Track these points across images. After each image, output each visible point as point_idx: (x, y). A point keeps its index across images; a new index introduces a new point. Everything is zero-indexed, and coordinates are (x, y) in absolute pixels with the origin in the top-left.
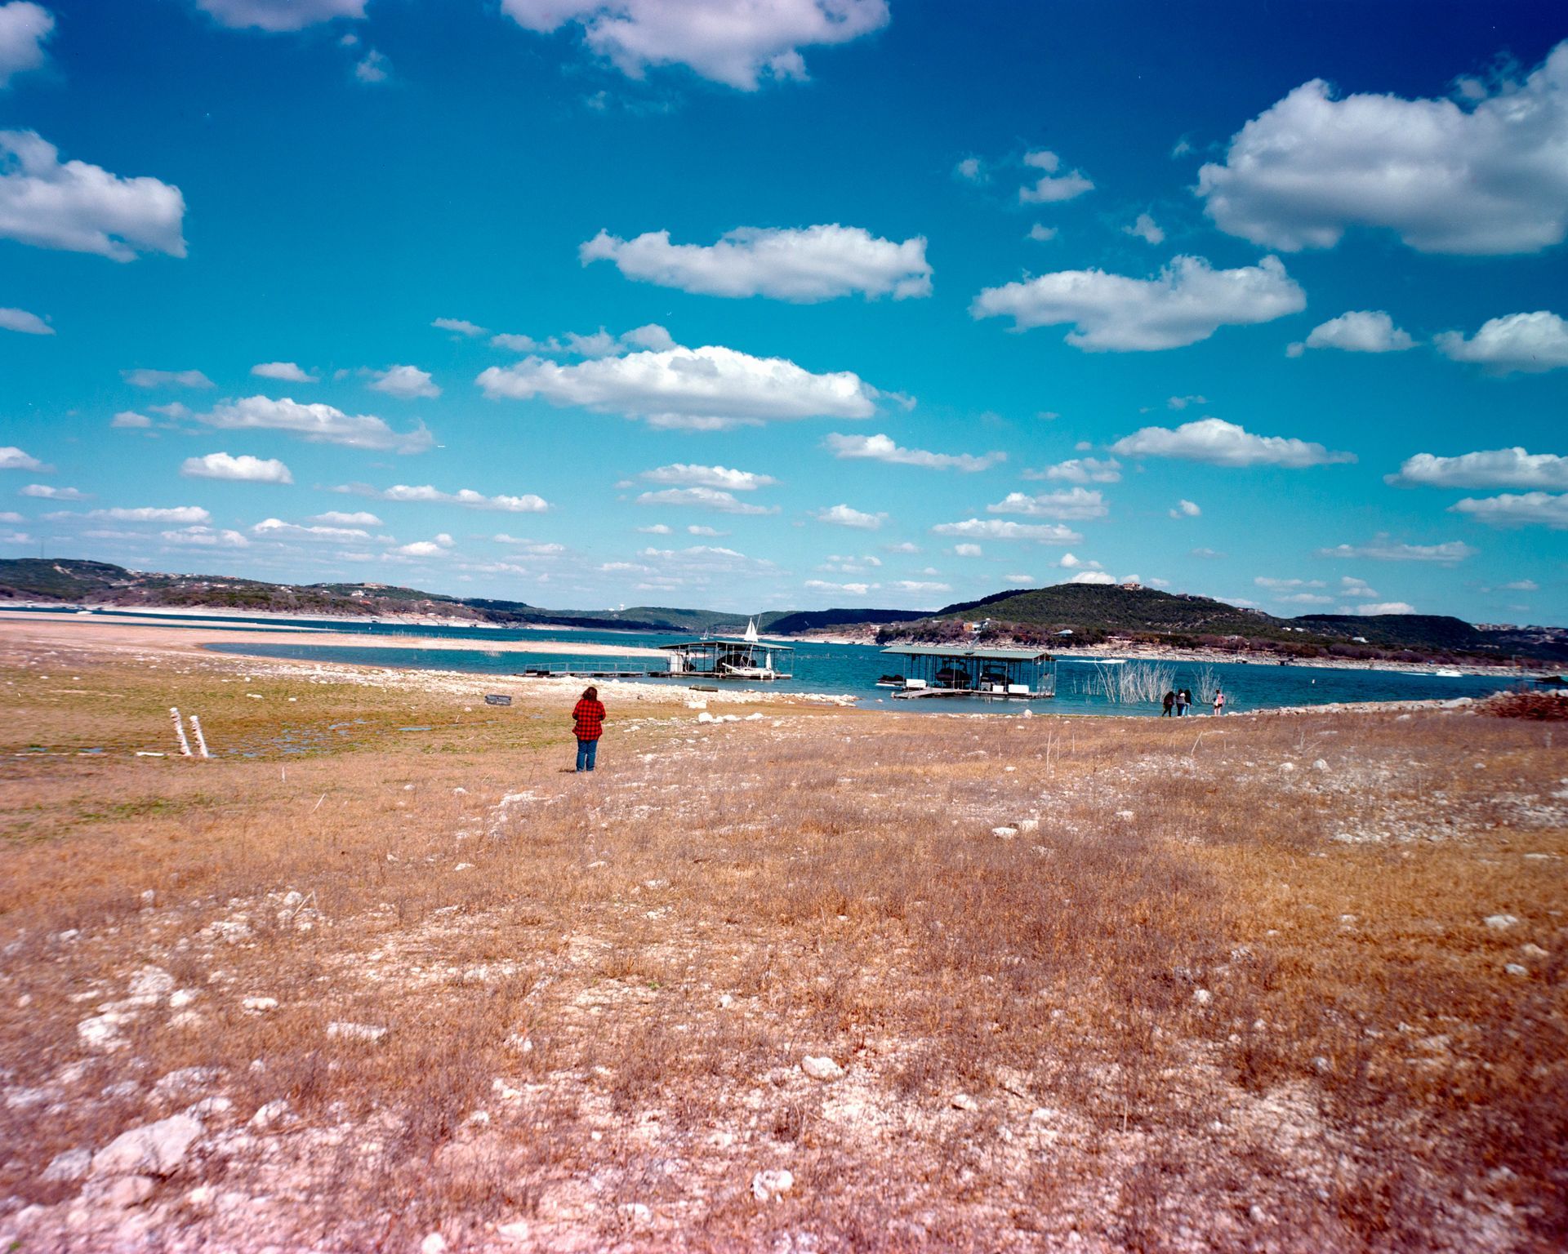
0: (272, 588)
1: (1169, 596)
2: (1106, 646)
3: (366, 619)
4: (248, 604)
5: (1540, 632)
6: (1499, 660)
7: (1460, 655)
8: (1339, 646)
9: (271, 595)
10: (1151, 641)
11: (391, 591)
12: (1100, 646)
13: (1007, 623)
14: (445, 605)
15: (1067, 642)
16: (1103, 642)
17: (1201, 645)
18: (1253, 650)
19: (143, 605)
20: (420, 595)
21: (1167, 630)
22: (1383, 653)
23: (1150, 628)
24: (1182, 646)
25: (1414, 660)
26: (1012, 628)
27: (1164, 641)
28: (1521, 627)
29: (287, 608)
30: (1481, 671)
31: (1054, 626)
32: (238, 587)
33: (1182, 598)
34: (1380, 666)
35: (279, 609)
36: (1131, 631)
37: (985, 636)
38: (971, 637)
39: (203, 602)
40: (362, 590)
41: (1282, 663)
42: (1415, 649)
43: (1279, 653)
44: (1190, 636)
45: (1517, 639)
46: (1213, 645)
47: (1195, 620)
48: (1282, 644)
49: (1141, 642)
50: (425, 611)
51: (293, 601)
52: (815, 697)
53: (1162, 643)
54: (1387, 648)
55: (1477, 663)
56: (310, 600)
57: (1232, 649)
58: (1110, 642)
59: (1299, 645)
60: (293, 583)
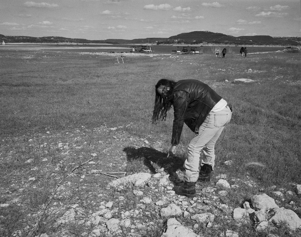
0: (35, 38)
1: (214, 33)
2: (202, 44)
3: (56, 44)
4: (32, 42)
5: (285, 38)
6: (277, 44)
7: (270, 43)
8: (247, 42)
9: (36, 40)
10: (211, 42)
11: (59, 38)
12: (201, 44)
13: (183, 40)
14: (71, 40)
15: (195, 43)
16: (201, 43)
17: (220, 43)
18: (230, 44)
19: (10, 43)
20: (65, 38)
21: (214, 40)
22: (255, 43)
23: (210, 40)
24: (217, 43)
25: (261, 44)
26: (184, 41)
27: (213, 42)
28: (282, 37)
29: (40, 42)
30: (274, 46)
31: (192, 40)
32: (28, 38)
33: (217, 33)
34: (254, 46)
35: (38, 42)
36: (207, 41)
37: (179, 43)
38: (176, 43)
39: (23, 41)
40: (53, 38)
41: (236, 46)
42: (261, 42)
43: (235, 44)
44: (218, 41)
45: (281, 40)
46: (223, 43)
47: (219, 38)
48: (236, 42)
49: (209, 43)
50: (67, 42)
51: (40, 40)
52: (165, 55)
53: (213, 43)
54: (256, 42)
55: (273, 45)
56: (44, 40)
57: (226, 43)
58: (203, 43)
59: (239, 42)
60: (39, 37)
